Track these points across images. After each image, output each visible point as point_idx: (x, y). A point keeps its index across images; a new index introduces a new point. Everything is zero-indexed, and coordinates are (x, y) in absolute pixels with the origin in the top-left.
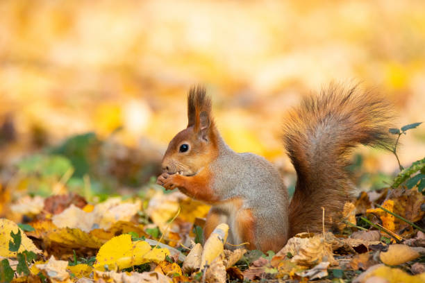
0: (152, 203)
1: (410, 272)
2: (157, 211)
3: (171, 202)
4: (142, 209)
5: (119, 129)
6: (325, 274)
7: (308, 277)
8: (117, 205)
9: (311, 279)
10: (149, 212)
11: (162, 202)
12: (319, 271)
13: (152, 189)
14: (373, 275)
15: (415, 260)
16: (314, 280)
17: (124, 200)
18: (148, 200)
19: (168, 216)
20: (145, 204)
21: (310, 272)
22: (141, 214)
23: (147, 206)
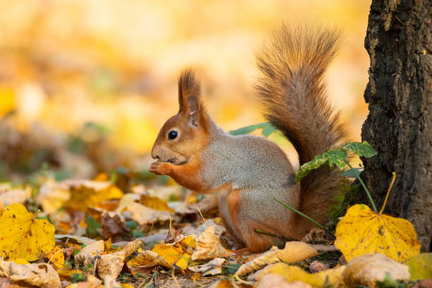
0: (43, 190)
1: (308, 270)
2: (48, 198)
3: (62, 190)
4: (33, 196)
5: (12, 113)
6: (219, 271)
7: (201, 273)
8: (6, 191)
9: (204, 275)
10: (40, 200)
11: (54, 190)
12: (213, 267)
13: (43, 175)
14: (270, 272)
15: (314, 258)
16: (206, 276)
17: (14, 186)
18: (38, 187)
19: (59, 205)
20: (35, 191)
21: (204, 268)
22: (31, 201)
23: (38, 193)
